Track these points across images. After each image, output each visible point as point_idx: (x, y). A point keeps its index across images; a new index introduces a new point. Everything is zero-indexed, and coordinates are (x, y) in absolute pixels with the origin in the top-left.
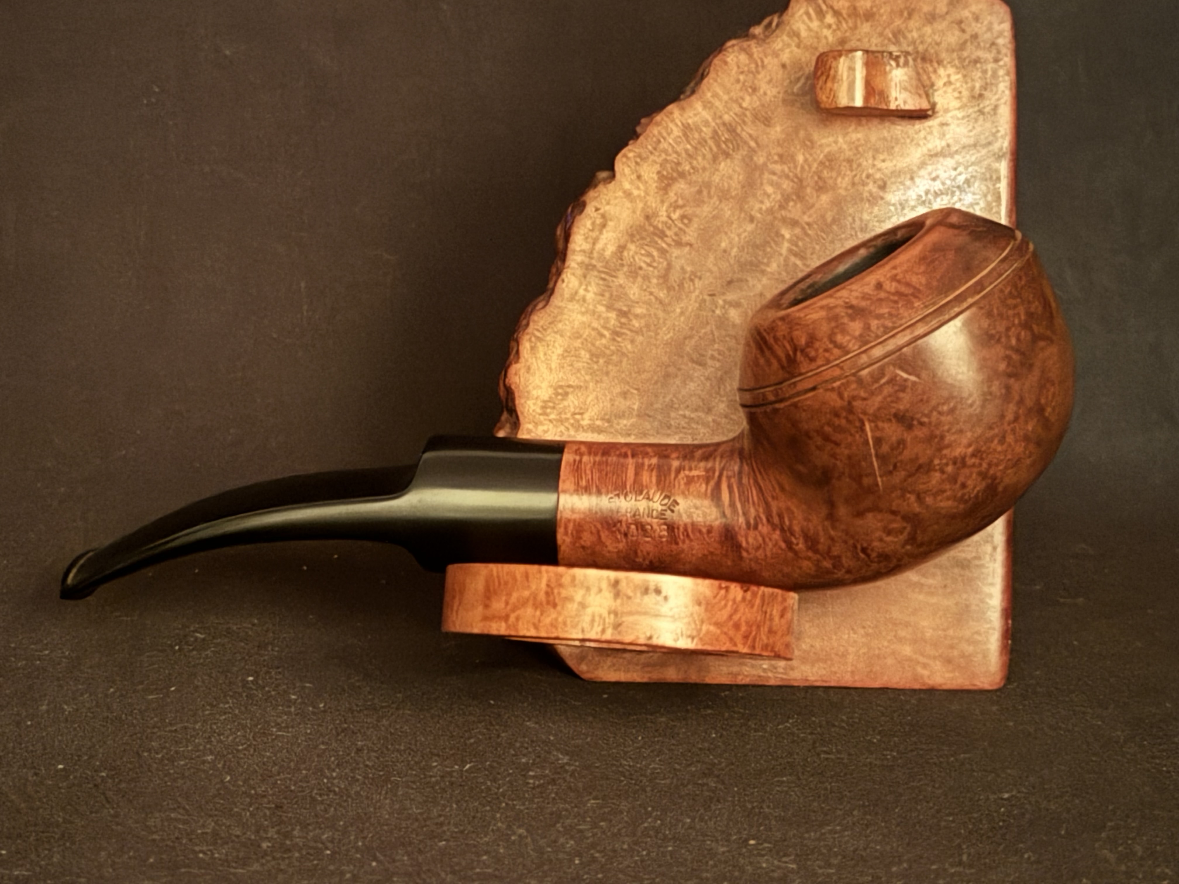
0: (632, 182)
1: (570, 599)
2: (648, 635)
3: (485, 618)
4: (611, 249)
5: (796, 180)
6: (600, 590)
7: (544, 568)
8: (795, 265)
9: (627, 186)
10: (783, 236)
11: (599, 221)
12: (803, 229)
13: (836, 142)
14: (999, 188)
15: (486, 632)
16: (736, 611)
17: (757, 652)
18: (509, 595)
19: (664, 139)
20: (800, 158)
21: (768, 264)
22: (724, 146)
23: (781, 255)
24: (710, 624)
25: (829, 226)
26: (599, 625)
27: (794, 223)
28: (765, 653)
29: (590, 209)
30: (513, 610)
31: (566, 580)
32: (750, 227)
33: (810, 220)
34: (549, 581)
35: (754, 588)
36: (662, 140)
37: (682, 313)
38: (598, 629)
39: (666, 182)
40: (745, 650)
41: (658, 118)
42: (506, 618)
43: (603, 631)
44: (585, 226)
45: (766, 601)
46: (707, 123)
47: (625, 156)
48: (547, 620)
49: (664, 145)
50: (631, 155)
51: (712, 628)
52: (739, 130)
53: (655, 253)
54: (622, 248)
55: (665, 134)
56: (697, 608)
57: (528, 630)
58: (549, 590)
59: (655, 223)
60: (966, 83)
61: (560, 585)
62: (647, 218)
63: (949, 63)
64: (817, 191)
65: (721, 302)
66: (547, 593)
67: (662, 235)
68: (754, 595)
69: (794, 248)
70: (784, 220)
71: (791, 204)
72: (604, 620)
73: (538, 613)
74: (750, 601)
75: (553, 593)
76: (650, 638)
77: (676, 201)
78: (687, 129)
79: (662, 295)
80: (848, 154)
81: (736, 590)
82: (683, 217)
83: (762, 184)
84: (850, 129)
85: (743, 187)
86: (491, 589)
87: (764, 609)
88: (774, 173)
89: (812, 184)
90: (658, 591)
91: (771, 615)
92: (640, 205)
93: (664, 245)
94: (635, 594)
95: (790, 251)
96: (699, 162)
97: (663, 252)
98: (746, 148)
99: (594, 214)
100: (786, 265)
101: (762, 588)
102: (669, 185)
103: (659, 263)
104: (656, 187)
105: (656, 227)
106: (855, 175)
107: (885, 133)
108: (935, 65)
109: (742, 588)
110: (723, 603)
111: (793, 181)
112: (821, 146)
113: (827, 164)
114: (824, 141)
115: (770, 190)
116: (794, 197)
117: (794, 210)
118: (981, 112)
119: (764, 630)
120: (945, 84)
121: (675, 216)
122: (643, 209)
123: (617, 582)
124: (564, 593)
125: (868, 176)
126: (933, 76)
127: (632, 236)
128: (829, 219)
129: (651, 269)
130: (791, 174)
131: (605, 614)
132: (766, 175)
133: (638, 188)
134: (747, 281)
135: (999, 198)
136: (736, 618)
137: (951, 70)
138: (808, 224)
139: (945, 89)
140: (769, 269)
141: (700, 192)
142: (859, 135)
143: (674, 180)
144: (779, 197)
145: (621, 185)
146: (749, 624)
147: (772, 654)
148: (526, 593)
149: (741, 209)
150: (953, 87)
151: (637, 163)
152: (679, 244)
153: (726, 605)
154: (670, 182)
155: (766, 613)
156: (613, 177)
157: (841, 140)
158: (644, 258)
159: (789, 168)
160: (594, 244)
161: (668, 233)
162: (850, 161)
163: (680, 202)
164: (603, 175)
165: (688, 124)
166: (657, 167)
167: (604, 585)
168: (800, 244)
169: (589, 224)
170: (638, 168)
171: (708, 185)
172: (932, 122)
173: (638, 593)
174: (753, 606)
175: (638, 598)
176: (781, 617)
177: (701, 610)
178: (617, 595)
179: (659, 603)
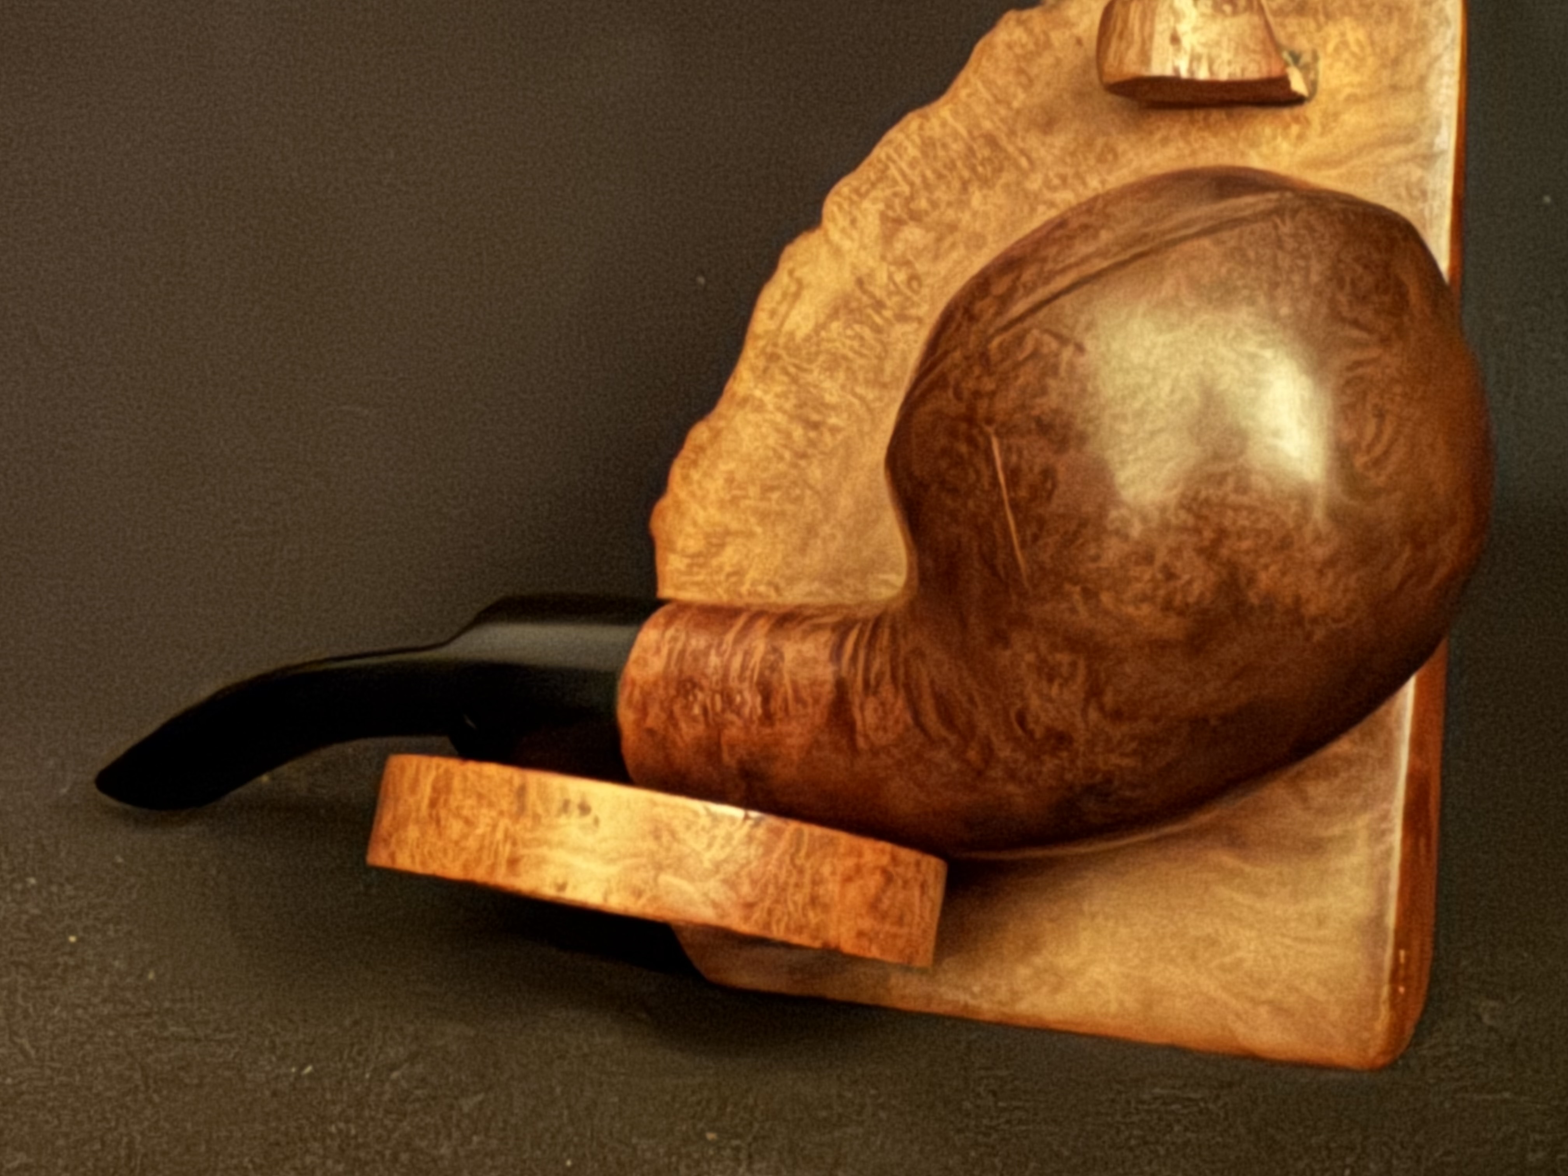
0: (843, 231)
2: (560, 881)
4: (806, 327)
9: (835, 236)
11: (793, 288)
19: (894, 163)
22: (980, 168)
29: (781, 272)
36: (891, 164)
38: (485, 864)
39: (890, 226)
41: (891, 133)
44: (772, 297)
46: (957, 136)
47: (839, 193)
49: (892, 172)
50: (847, 190)
51: (679, 883)
52: (1005, 142)
53: (867, 334)
54: (820, 327)
55: (895, 157)
58: (435, 796)
59: (871, 289)
60: (1373, 43)
61: (449, 789)
62: (860, 282)
63: (1345, 13)
66: (432, 804)
67: (879, 306)
72: (497, 848)
74: (765, 843)
75: (439, 803)
77: (902, 255)
82: (910, 279)
87: (798, 861)
90: (584, 809)
91: (816, 875)
92: (850, 264)
93: (881, 321)
94: (548, 812)
96: (941, 194)
97: (877, 330)
98: (1013, 169)
99: (787, 280)
102: (895, 231)
103: (871, 348)
104: (878, 235)
105: (872, 296)
108: (1322, 18)
119: (800, 897)
120: (1335, 49)
121: (901, 277)
122: (854, 269)
123: (522, 789)
124: (452, 802)
126: (1317, 37)
127: (836, 309)
129: (858, 358)
133: (850, 238)
136: (730, 869)
137: (1348, 25)
139: (1335, 56)
141: (939, 239)
143: (903, 223)
145: (828, 234)
146: (758, 882)
148: (411, 801)
151: (853, 203)
152: (901, 318)
154: (897, 226)
155: (801, 869)
156: (819, 222)
158: (848, 343)
160: (782, 322)
161: (889, 302)
163: (909, 256)
165: (930, 139)
166: (881, 206)
167: (504, 793)
169: (778, 295)
170: (853, 209)
171: (952, 228)
172: (1311, 110)
173: (553, 808)
174: (769, 852)
175: (551, 818)
176: (848, 881)
177: (658, 848)
178: (521, 811)
179: (583, 829)
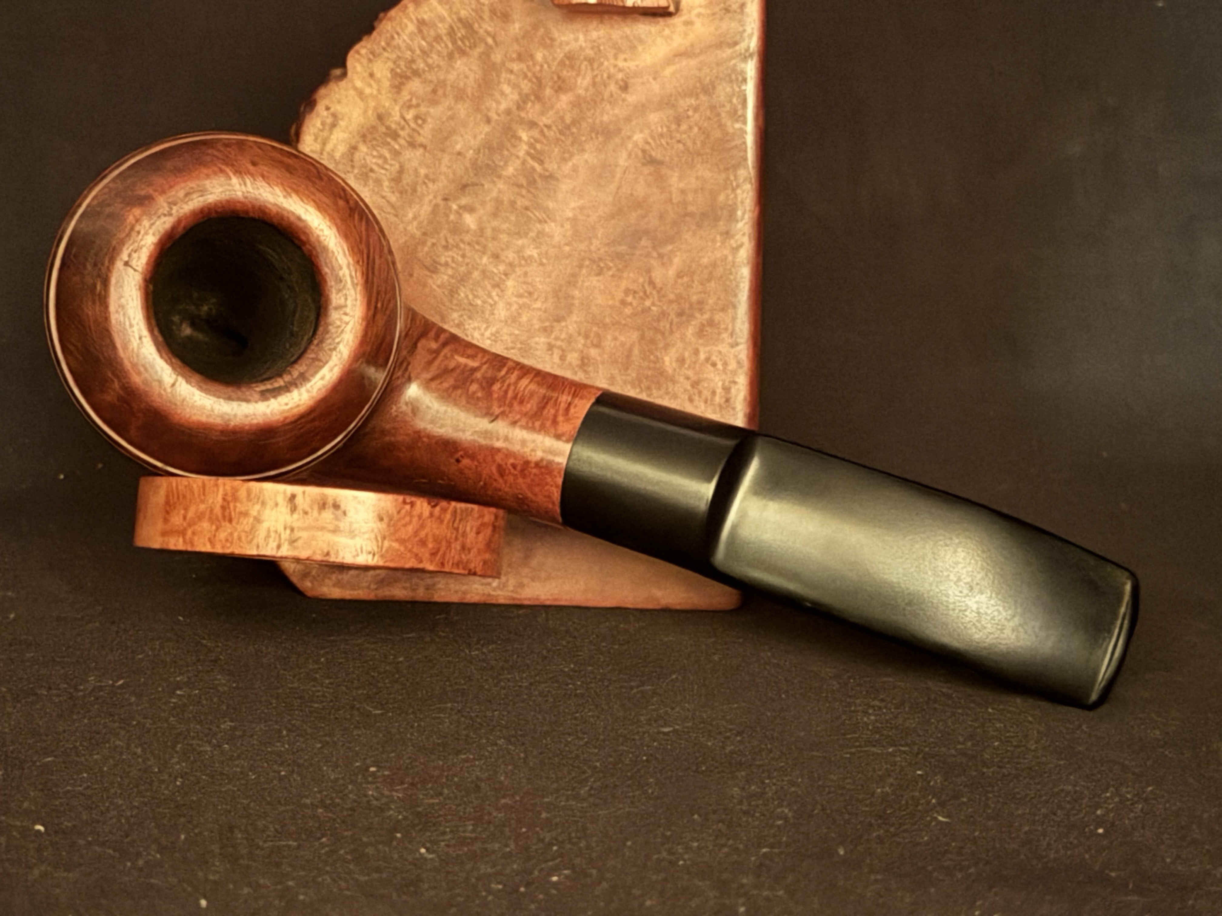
0: (363, 80)
1: (246, 514)
2: (326, 551)
3: (164, 534)
4: (342, 149)
5: (534, 80)
6: (277, 505)
7: (221, 481)
8: (533, 169)
9: (359, 84)
10: (520, 139)
11: (329, 120)
12: (542, 132)
13: (576, 40)
14: (745, 90)
15: (165, 547)
16: (422, 526)
17: (447, 569)
18: (186, 509)
19: (398, 34)
20: (539, 56)
21: (504, 168)
22: (460, 43)
23: (518, 157)
24: (393, 541)
25: (568, 127)
26: (274, 541)
27: (533, 124)
28: (456, 571)
29: (320, 108)
30: (190, 525)
31: (242, 493)
32: (487, 129)
33: (549, 122)
34: (226, 494)
35: (444, 504)
36: (396, 36)
37: (415, 218)
38: (273, 544)
39: (399, 79)
40: (431, 568)
41: (393, 13)
42: (183, 533)
43: (279, 547)
44: (314, 125)
45: (459, 517)
46: (442, 19)
47: (358, 52)
48: (222, 535)
49: (397, 41)
50: (363, 51)
51: (396, 545)
52: (476, 26)
53: (388, 155)
54: (354, 149)
55: (399, 30)
56: (379, 524)
57: (205, 545)
58: (225, 504)
59: (388, 123)
61: (236, 499)
62: (380, 117)
64: (556, 91)
65: (455, 207)
66: (223, 508)
67: (395, 136)
68: (444, 510)
69: (532, 151)
70: (522, 121)
71: (529, 105)
72: (280, 535)
73: (214, 527)
74: (439, 517)
75: (229, 508)
76: (328, 554)
77: (411, 100)
78: (421, 23)
79: (393, 199)
80: (590, 53)
81: (422, 506)
82: (417, 117)
83: (499, 83)
84: (591, 27)
85: (479, 86)
86: (171, 502)
87: (456, 525)
88: (511, 72)
89: (550, 84)
90: (336, 506)
91: (464, 532)
92: (372, 104)
93: (397, 147)
94: (312, 509)
95: (528, 154)
96: (434, 58)
97: (396, 154)
98: (483, 45)
99: (325, 113)
100: (523, 168)
101: (454, 504)
102: (402, 83)
103: (391, 165)
104: (390, 85)
105: (388, 128)
106: (596, 76)
107: (627, 30)
109: (429, 503)
110: (407, 519)
111: (530, 81)
112: (561, 43)
113: (567, 62)
114: (564, 38)
115: (507, 89)
116: (532, 98)
117: (532, 111)
118: (727, 10)
119: (457, 546)
121: (409, 116)
122: (375, 108)
123: (293, 497)
124: (240, 507)
125: (610, 76)
127: (364, 137)
128: (568, 121)
129: (383, 171)
130: (529, 74)
131: (280, 528)
132: (504, 75)
133: (370, 85)
134: (482, 185)
135: (744, 102)
136: (422, 534)
138: (547, 126)
140: (504, 173)
141: (434, 91)
142: (602, 33)
143: (407, 78)
144: (516, 97)
145: (352, 81)
146: (437, 540)
147: (466, 572)
148: (202, 507)
149: (478, 110)
151: (370, 61)
152: (412, 145)
153: (411, 521)
154: (404, 80)
155: (457, 529)
156: (344, 75)
157: (581, 37)
158: (374, 160)
159: (528, 67)
160: (324, 144)
161: (401, 133)
162: (591, 61)
163: (414, 102)
164: (338, 72)
165: (423, 20)
166: (390, 65)
167: (280, 500)
168: (538, 146)
169: (319, 123)
170: (370, 65)
171: (443, 84)
172: (676, 21)
173: (316, 507)
174: (442, 522)
175: (315, 513)
176: (478, 533)
177: (383, 526)
178: (294, 509)
179: (337, 519)
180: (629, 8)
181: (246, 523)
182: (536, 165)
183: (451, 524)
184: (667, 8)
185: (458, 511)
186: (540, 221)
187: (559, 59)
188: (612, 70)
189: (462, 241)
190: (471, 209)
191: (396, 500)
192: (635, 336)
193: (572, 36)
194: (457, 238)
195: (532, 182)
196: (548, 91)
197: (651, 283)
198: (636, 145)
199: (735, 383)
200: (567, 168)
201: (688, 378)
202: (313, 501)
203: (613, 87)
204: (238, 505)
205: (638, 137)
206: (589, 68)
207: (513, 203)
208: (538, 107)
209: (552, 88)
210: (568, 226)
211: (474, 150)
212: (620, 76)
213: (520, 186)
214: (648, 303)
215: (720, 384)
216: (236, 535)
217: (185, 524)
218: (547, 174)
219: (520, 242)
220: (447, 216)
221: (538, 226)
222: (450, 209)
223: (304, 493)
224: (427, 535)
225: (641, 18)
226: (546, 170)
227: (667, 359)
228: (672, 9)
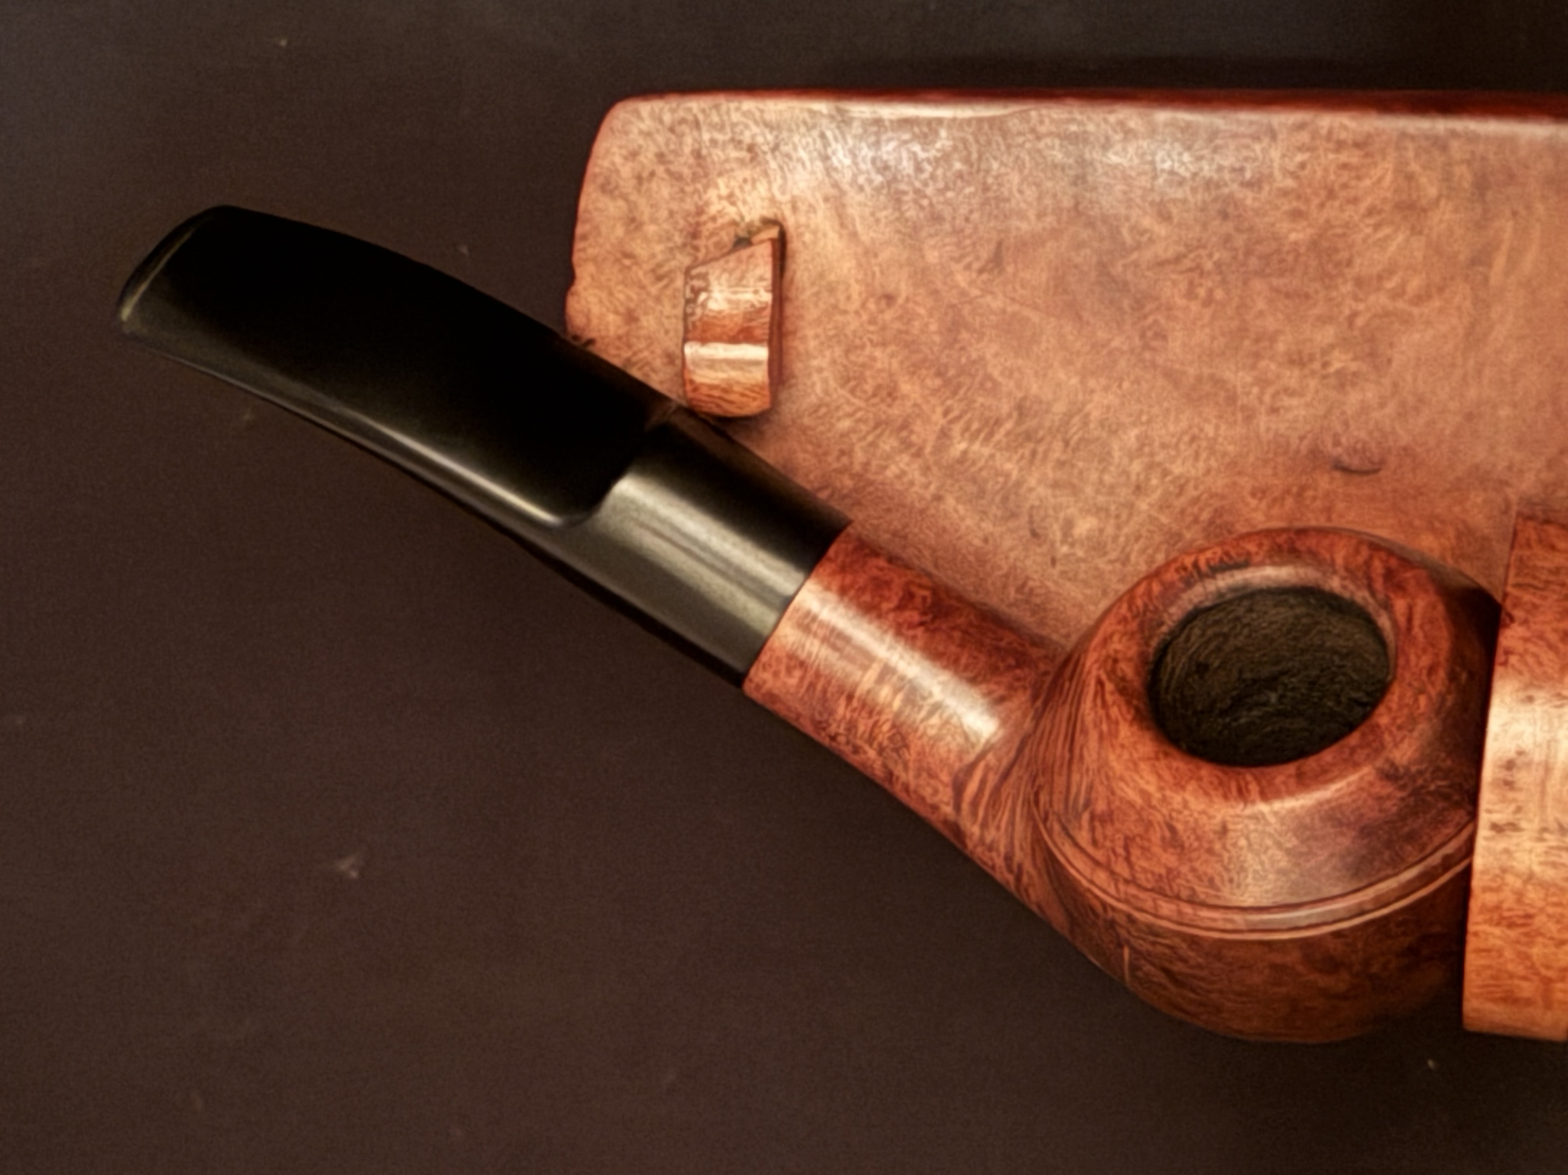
1: (1520, 896)
3: (1548, 1005)
5: (878, 431)
6: (1507, 851)
7: (1471, 928)
8: (1009, 433)
10: (965, 453)
12: (953, 421)
13: (820, 370)
14: (892, 120)
16: (1541, 636)
18: (1511, 976)
20: (845, 424)
21: (1007, 476)
23: (992, 456)
25: (947, 382)
27: (944, 434)
30: (1535, 972)
31: (1490, 899)
33: (939, 410)
34: (1490, 922)
35: (1508, 603)
42: (1547, 982)
45: (1528, 580)
48: (1551, 927)
56: (1538, 702)
58: (1504, 922)
60: (732, 170)
61: (1498, 907)
63: (700, 198)
64: (894, 399)
65: (1065, 549)
66: (1511, 925)
68: (1518, 603)
69: (982, 435)
70: (939, 450)
71: (914, 438)
72: (1552, 848)
73: (1540, 939)
74: (1528, 612)
75: (1510, 917)
80: (838, 351)
81: (1511, 637)
83: (884, 482)
84: (801, 348)
86: (1502, 996)
87: (1541, 585)
88: (867, 464)
89: (883, 407)
90: (1510, 765)
91: (1550, 571)
94: (1514, 800)
95: (986, 441)
100: (1008, 448)
106: (871, 341)
107: (806, 295)
108: (704, 218)
109: (1506, 626)
110: (1530, 660)
111: (879, 436)
112: (827, 392)
113: (852, 383)
114: (818, 388)
115: (892, 471)
116: (904, 434)
117: (924, 434)
118: (775, 148)
120: (733, 204)
123: (1495, 827)
124: (1509, 901)
125: (872, 321)
126: (720, 221)
128: (938, 382)
130: (870, 438)
131: (1540, 847)
134: (1032, 508)
135: (907, 120)
136: (1553, 637)
137: (712, 194)
138: (946, 413)
139: (740, 204)
140: (1015, 475)
142: (810, 332)
144: (904, 458)
148: (1508, 954)
150: (737, 192)
153: (1535, 656)
155: (1547, 582)
157: (815, 363)
159: (860, 439)
162: (850, 349)
167: (1499, 845)
168: (975, 426)
172: (790, 223)
173: (1511, 795)
174: (1535, 606)
175: (1521, 796)
176: (1553, 548)
177: (1540, 695)
178: (1514, 827)
179: (1528, 765)
180: (774, 300)
181: (1533, 895)
182: (1002, 431)
183: (1539, 593)
184: (773, 241)
185: (1520, 580)
186: (1085, 423)
187: (848, 396)
188: (865, 317)
189: (1115, 538)
190: (1068, 525)
191: (1502, 677)
192: (1258, 284)
193: (815, 377)
194: (1110, 546)
195: (1028, 436)
196: (895, 411)
197: (1178, 259)
198: (972, 283)
199: (1330, 132)
200: (1008, 385)
201: (1322, 205)
202: (1504, 800)
203: (888, 315)
204: (1506, 905)
205: (961, 279)
206: (859, 352)
207: (1061, 464)
208: (918, 426)
209: (889, 406)
210: (1092, 383)
211: (982, 520)
212: (872, 306)
213: (1034, 453)
214: (1209, 265)
215: (1331, 156)
216: (1550, 910)
217: (1535, 978)
218: (1015, 414)
219: (1116, 454)
220: (1079, 560)
221: (1092, 426)
222: (1066, 556)
223: (1489, 811)
224: (1555, 630)
225: (788, 275)
226: (1010, 416)
227: (1293, 236)
228: (774, 233)
